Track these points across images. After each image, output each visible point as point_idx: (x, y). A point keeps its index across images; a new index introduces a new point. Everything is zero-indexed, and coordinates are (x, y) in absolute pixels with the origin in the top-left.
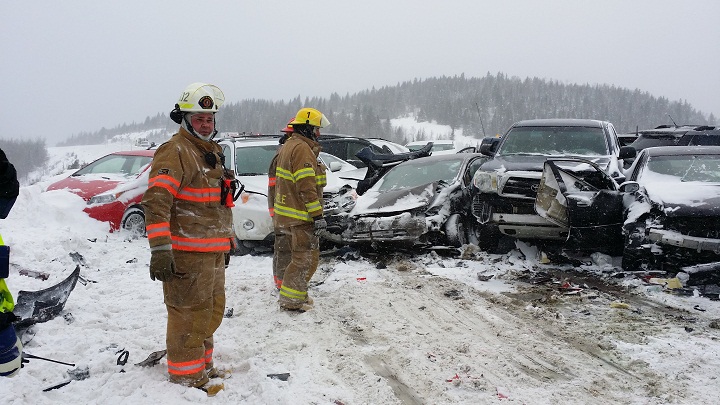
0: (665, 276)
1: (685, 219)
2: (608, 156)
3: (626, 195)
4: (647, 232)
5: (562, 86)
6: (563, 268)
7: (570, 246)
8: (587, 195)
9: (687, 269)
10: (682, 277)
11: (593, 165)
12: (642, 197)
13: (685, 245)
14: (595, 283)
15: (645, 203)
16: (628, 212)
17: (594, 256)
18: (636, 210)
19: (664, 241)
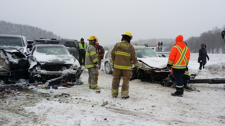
0: (42, 84)
1: (47, 66)
2: (23, 47)
3: (29, 59)
4: (36, 71)
5: (12, 24)
6: (9, 85)
7: (11, 77)
8: (16, 60)
9: (48, 81)
10: (47, 83)
11: (18, 50)
12: (34, 60)
13: (48, 74)
14: (20, 89)
15: (35, 62)
16: (30, 65)
17: (20, 80)
18: (33, 64)
19: (41, 73)
